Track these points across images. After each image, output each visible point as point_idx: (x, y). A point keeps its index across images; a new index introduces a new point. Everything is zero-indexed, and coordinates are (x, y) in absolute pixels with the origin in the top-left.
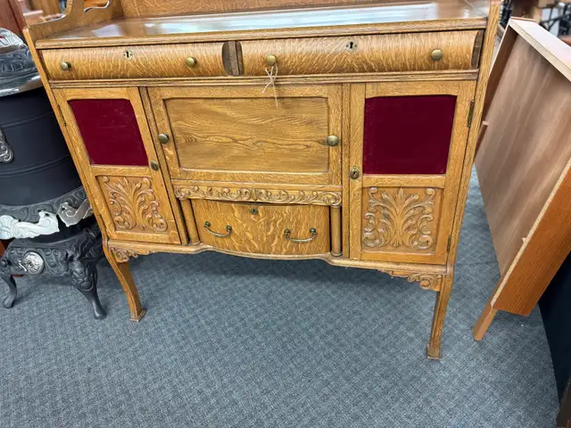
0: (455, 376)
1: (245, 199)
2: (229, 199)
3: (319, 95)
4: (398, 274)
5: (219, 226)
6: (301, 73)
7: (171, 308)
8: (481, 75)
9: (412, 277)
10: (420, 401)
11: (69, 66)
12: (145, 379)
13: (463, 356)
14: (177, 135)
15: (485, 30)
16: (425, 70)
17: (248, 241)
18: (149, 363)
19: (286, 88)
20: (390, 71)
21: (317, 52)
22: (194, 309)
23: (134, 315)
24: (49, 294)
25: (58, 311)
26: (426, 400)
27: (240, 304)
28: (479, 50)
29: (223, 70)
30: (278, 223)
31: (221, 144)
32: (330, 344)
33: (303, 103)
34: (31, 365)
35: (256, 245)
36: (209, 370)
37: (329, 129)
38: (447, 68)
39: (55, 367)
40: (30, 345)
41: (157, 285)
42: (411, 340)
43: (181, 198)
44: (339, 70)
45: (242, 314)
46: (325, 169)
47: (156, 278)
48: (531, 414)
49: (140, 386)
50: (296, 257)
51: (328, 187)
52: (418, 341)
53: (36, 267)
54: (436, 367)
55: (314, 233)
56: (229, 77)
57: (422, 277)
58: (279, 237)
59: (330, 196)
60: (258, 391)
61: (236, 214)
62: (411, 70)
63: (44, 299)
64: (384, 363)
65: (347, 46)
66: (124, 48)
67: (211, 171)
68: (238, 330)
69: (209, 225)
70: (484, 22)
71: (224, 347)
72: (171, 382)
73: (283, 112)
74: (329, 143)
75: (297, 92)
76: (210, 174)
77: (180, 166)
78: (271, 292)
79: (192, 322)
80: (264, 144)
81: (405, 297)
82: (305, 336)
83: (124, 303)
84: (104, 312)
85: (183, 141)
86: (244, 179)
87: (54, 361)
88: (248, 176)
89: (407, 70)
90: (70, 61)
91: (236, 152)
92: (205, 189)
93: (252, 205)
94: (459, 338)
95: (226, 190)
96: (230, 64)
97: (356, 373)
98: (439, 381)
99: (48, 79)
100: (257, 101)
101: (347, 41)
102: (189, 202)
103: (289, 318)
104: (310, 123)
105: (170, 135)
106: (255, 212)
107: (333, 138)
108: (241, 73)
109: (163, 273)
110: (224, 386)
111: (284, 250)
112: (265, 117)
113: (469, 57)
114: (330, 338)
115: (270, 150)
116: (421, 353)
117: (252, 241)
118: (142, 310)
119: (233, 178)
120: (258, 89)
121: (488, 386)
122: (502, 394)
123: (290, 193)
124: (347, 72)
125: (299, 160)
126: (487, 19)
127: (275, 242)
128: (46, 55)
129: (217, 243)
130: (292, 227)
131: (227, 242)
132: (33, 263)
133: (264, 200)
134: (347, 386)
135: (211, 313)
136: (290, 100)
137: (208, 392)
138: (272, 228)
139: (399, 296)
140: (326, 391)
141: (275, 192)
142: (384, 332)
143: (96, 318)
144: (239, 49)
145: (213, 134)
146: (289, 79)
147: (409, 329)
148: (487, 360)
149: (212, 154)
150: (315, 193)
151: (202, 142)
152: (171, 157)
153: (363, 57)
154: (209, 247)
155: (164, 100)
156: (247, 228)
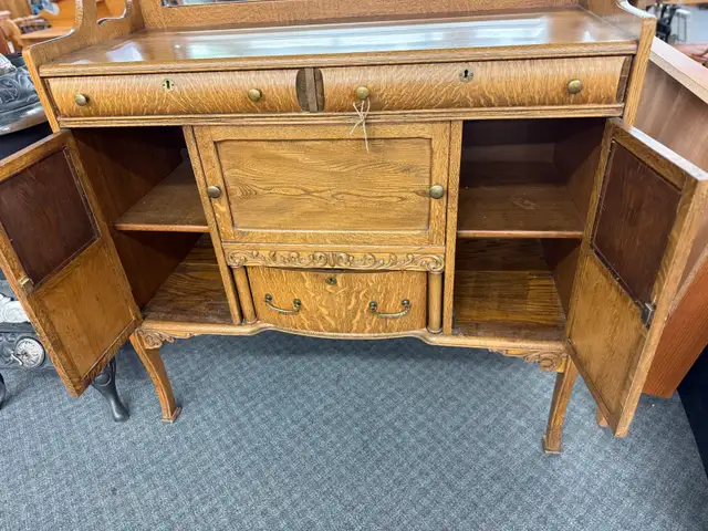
0: (582, 474)
1: (319, 265)
2: (298, 265)
3: (421, 135)
4: (512, 353)
5: (283, 300)
6: (399, 109)
7: (214, 403)
8: (627, 110)
9: (530, 357)
10: (543, 508)
11: (87, 99)
12: (190, 500)
13: (588, 448)
14: (231, 187)
15: (634, 56)
16: (558, 105)
17: (322, 318)
18: (192, 478)
19: (377, 127)
20: (514, 105)
21: (422, 81)
22: (243, 403)
23: (166, 415)
24: (48, 391)
25: (63, 413)
26: (550, 507)
27: (303, 394)
28: (626, 80)
29: (297, 104)
30: (362, 293)
31: (291, 197)
32: (422, 441)
33: (398, 146)
34: (34, 489)
35: (333, 323)
36: (272, 483)
37: (431, 178)
38: (585, 102)
39: (67, 489)
40: (31, 461)
41: (192, 372)
42: (522, 431)
43: (234, 265)
44: (448, 105)
45: (307, 407)
46: (424, 226)
47: (190, 363)
48: (677, 517)
49: (184, 510)
50: (383, 335)
51: (427, 248)
52: (531, 430)
53: (34, 358)
54: (557, 463)
55: (406, 305)
56: (303, 114)
57: (543, 356)
58: (362, 312)
59: (428, 260)
60: (339, 508)
61: (307, 284)
62: (540, 104)
63: (42, 397)
64: (492, 462)
65: (461, 75)
66: (163, 77)
67: (274, 231)
68: (304, 428)
69: (270, 299)
70: (634, 46)
71: (290, 452)
72: (224, 501)
73: (373, 156)
74: (431, 195)
75: (393, 132)
76: (275, 235)
77: (233, 225)
78: (340, 376)
79: (243, 419)
80: (346, 197)
81: (509, 375)
82: (391, 432)
83: (150, 398)
84: (125, 411)
85: (239, 194)
86: (317, 239)
87: (63, 482)
88: (324, 237)
89: (534, 104)
90: (88, 93)
91: (308, 206)
92: (265, 253)
93: (329, 273)
94: (580, 425)
95: (294, 254)
96: (306, 97)
97: (460, 476)
98: (562, 483)
99: (56, 116)
100: (339, 143)
101: (460, 68)
102: (243, 270)
103: (368, 409)
104: (406, 170)
105: (222, 187)
106: (332, 281)
107: (437, 188)
108: (321, 108)
109: (198, 356)
110: (294, 504)
111: (369, 328)
112: (349, 163)
113: (614, 89)
114: (423, 434)
115: (354, 204)
116: (536, 446)
117: (327, 318)
118: (176, 406)
119: (305, 240)
120: (342, 129)
121: (621, 484)
122: (640, 494)
123: (377, 256)
124: (459, 107)
125: (392, 215)
126: (637, 42)
127: (358, 317)
128: (54, 84)
129: (280, 320)
130: (380, 299)
131: (294, 319)
132: (30, 353)
133: (343, 266)
134: (451, 495)
135: (267, 407)
136: (383, 142)
137: (275, 512)
138: (353, 301)
139: (501, 375)
140: (425, 502)
141: (359, 256)
142: (488, 422)
143: (116, 420)
144: (318, 78)
145: (279, 185)
146: (383, 116)
147: (519, 417)
148: (617, 451)
149: (277, 210)
150: (410, 256)
151: (263, 195)
152: (223, 214)
153: (480, 88)
154: (270, 326)
155: (215, 142)
156: (321, 300)
